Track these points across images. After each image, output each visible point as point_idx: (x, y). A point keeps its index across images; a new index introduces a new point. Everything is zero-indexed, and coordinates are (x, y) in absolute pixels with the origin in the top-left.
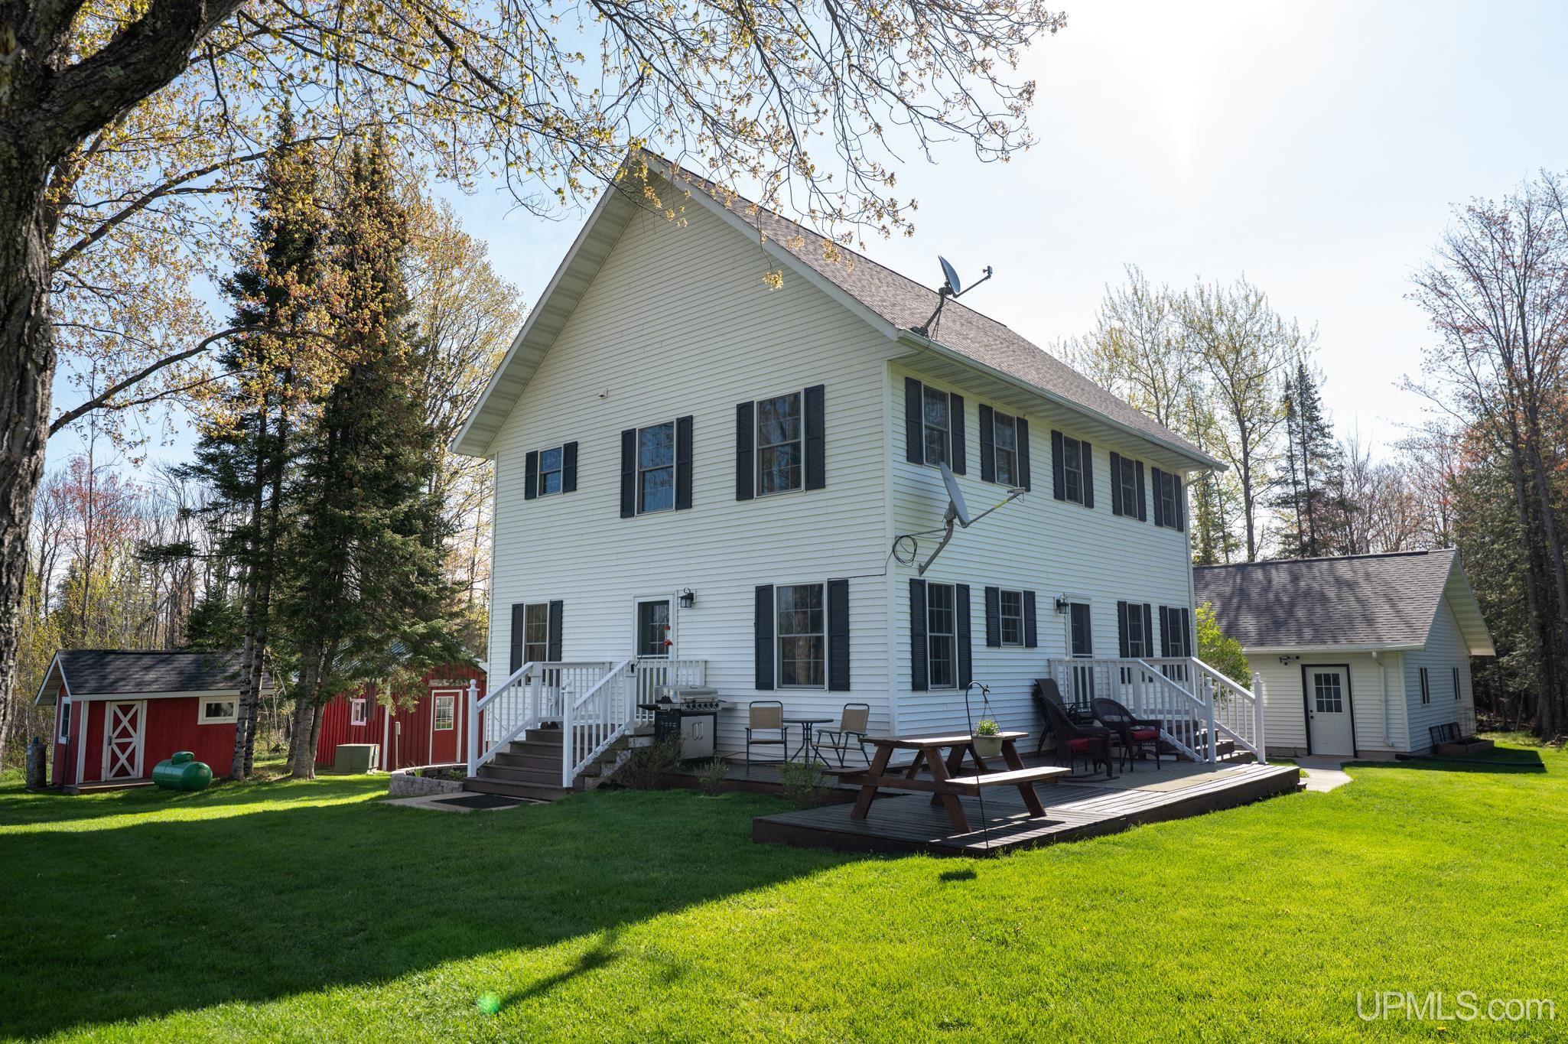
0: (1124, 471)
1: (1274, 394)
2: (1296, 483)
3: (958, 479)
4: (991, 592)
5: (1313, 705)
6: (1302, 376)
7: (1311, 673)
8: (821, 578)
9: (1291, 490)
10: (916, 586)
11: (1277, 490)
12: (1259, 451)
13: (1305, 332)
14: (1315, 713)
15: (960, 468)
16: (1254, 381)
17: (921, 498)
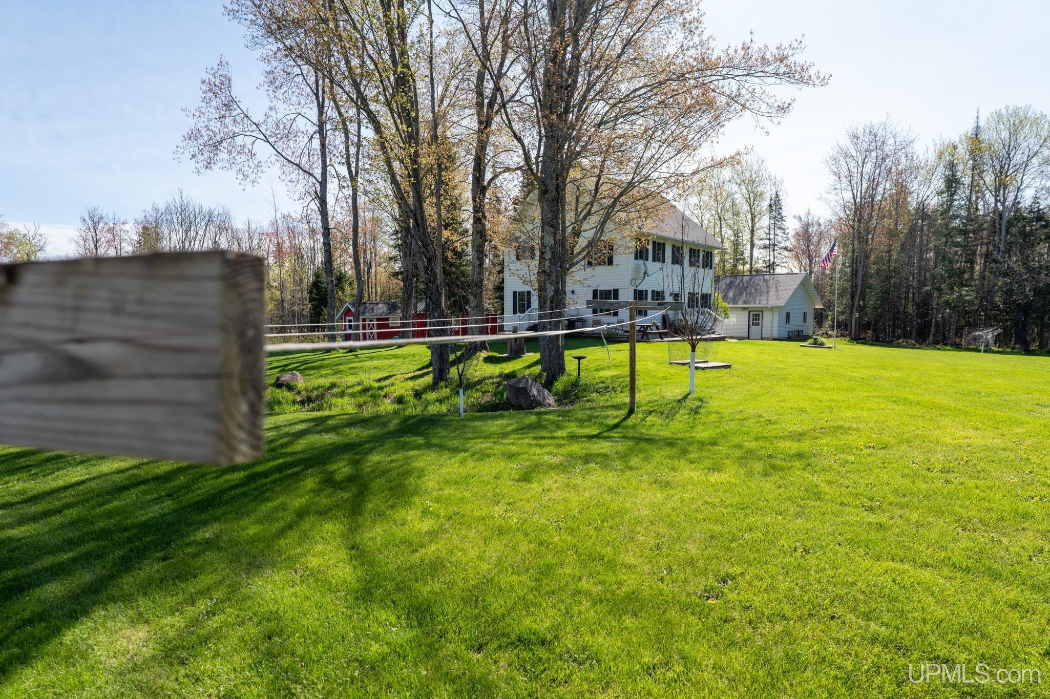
0: (693, 252)
1: (765, 204)
2: (770, 239)
3: (646, 262)
4: (653, 291)
5: (751, 324)
6: (777, 196)
7: (752, 313)
8: (612, 288)
9: (767, 242)
10: (635, 291)
11: (763, 242)
12: (757, 225)
13: (778, 179)
14: (751, 326)
15: (647, 260)
16: (758, 196)
17: (637, 269)
